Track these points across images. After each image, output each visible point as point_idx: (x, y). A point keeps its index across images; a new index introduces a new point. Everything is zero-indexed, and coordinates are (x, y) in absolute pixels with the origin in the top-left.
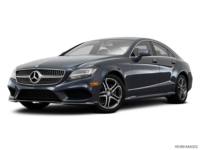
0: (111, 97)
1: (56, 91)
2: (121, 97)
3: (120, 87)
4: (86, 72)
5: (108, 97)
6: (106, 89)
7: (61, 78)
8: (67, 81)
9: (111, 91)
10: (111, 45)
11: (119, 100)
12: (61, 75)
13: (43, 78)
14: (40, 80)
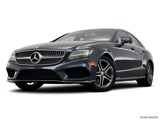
0: (105, 77)
1: (57, 71)
2: (113, 77)
3: (112, 68)
4: (84, 53)
5: (102, 77)
6: (100, 69)
7: (61, 58)
8: (67, 61)
9: (104, 71)
10: (94, 34)
11: (111, 80)
12: (61, 55)
13: (43, 59)
14: (41, 61)
